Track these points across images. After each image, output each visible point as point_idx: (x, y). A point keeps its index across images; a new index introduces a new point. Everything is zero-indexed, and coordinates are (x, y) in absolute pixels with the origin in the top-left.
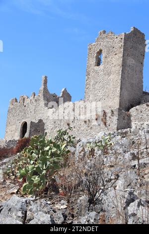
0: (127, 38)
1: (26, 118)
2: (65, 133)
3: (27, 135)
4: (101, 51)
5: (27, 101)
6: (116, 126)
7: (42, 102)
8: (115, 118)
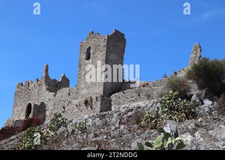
0: (110, 38)
1: (31, 100)
2: (60, 115)
3: (31, 116)
4: (90, 48)
5: (31, 86)
6: (99, 110)
7: (44, 87)
8: (99, 103)
